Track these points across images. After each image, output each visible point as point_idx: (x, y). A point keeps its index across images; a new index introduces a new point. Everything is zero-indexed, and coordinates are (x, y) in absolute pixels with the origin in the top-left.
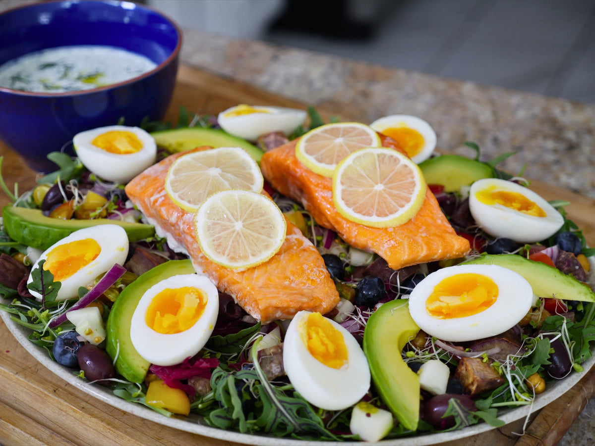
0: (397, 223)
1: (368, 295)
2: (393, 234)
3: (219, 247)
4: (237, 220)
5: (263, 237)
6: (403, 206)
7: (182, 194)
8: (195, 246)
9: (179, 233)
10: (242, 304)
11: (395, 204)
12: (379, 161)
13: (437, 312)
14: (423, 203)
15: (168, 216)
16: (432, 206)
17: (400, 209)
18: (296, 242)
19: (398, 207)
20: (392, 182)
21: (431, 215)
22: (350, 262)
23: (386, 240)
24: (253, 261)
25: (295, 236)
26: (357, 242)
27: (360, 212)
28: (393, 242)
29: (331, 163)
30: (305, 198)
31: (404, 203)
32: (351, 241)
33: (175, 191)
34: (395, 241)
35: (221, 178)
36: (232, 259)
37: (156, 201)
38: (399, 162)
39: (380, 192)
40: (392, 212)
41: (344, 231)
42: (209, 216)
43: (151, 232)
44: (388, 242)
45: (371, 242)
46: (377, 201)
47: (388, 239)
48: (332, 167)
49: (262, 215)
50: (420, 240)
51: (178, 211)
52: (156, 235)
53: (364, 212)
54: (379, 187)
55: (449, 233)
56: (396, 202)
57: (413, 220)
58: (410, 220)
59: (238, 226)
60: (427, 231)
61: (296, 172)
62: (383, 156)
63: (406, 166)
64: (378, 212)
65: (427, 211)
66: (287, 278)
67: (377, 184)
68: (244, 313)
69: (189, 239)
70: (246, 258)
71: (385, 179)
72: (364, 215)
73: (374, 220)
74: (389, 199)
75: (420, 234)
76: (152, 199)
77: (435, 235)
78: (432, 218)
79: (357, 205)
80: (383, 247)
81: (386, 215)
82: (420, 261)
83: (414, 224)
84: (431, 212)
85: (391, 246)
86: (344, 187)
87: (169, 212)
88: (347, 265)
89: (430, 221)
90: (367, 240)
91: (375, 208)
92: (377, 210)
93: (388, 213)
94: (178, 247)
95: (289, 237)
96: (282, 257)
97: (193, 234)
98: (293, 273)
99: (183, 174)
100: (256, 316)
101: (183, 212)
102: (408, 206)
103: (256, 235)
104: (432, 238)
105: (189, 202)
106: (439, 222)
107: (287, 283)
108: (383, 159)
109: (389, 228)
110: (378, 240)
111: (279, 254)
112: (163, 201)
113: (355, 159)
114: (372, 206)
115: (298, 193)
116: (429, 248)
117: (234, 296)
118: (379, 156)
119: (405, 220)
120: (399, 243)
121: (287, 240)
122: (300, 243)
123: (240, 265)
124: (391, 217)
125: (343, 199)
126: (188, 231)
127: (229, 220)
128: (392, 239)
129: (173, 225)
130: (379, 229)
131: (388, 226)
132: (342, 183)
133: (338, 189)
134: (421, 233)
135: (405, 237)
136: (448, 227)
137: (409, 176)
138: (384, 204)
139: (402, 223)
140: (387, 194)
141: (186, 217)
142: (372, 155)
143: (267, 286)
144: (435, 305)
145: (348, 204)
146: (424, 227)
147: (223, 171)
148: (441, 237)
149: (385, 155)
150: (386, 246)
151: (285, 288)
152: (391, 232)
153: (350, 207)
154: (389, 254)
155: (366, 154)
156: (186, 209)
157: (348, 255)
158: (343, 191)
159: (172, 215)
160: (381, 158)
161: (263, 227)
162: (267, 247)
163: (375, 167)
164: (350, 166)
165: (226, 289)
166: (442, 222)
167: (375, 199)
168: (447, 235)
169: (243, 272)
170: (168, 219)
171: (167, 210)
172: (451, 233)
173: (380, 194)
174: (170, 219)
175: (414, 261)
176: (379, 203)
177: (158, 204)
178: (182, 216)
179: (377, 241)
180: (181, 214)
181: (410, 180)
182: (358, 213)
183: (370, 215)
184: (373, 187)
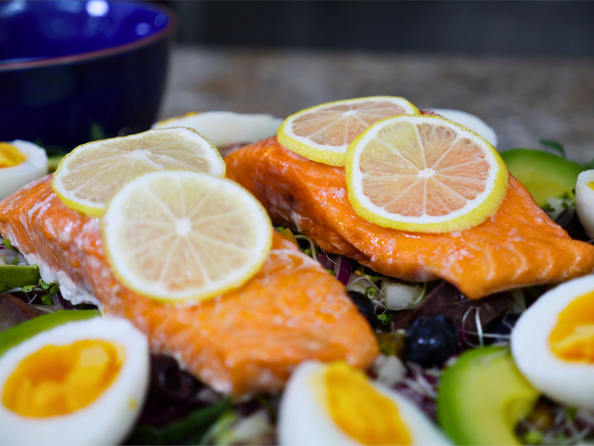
0: (467, 224)
1: (429, 344)
2: (462, 240)
3: (148, 267)
4: (179, 216)
5: (230, 246)
6: (473, 198)
7: (82, 190)
8: (105, 274)
9: (77, 261)
10: (193, 369)
11: (459, 196)
12: (422, 136)
13: (575, 355)
14: (506, 194)
15: (56, 232)
16: (521, 198)
17: (469, 201)
18: (289, 260)
19: (464, 199)
20: (448, 165)
21: (522, 211)
22: (384, 303)
23: (451, 250)
24: (213, 287)
25: (286, 252)
26: (396, 262)
27: (399, 212)
28: (464, 252)
29: (340, 143)
30: (298, 212)
31: (474, 192)
32: (386, 265)
33: (69, 188)
34: (469, 250)
35: (150, 162)
36: (174, 286)
37: (37, 213)
38: (455, 136)
39: (429, 180)
40: (455, 207)
41: (372, 248)
42: (129, 213)
43: (32, 277)
44: (456, 253)
45: (424, 257)
46: (425, 194)
47: (455, 247)
48: (342, 149)
49: (225, 210)
50: (512, 248)
51: (74, 220)
52: (40, 280)
53: (406, 212)
54: (427, 174)
55: (560, 237)
56: (460, 193)
57: (492, 220)
58: (488, 220)
59: (183, 227)
60: (520, 234)
61: (280, 167)
62: (427, 128)
63: (468, 142)
64: (430, 210)
65: (516, 207)
66: (276, 311)
67: (423, 169)
68: (198, 385)
69: (94, 263)
70: (198, 282)
71: (434, 161)
72: (406, 215)
73: (425, 222)
74: (447, 189)
75: (510, 239)
76: (31, 212)
77: (536, 239)
78: (526, 216)
79: (391, 202)
80: (448, 261)
81: (445, 213)
82: (516, 282)
83: (495, 225)
84: (523, 208)
85: (461, 258)
86: (366, 175)
87: (58, 223)
88: (380, 311)
89: (523, 220)
90: (415, 256)
91: (425, 202)
92: (428, 207)
93: (447, 209)
94: (78, 293)
95: (277, 252)
96: (266, 281)
97: (100, 251)
98: (290, 304)
99: (83, 165)
100: (222, 385)
101: (83, 218)
102: (481, 198)
103: (216, 243)
104: (532, 244)
105: (94, 200)
106: (540, 221)
107: (278, 320)
108: (428, 133)
109: (453, 232)
110: (436, 252)
111: (259, 276)
112: (49, 209)
113: (380, 132)
114: (419, 202)
115: (285, 205)
116: (531, 260)
117: (178, 356)
118: (419, 128)
119: (479, 219)
120: (476, 254)
121: (273, 257)
122: (297, 262)
123: (190, 296)
124: (454, 215)
125: (366, 195)
126: (92, 249)
127: (166, 219)
128: (463, 247)
129: (66, 247)
130: (435, 235)
131: (451, 230)
132: (362, 169)
133: (356, 180)
134: (512, 237)
135: (485, 243)
136: (556, 229)
137: (476, 155)
138: (439, 197)
139: (475, 224)
140: (443, 182)
141: (87, 227)
142: (410, 126)
143: (240, 326)
144: (568, 342)
145: (374, 201)
146: (514, 230)
147: (154, 153)
148: (547, 243)
149: (430, 127)
150: (452, 259)
151: (275, 328)
152: (458, 238)
153: (380, 206)
154: (460, 270)
155: (398, 125)
156: (87, 212)
157: (381, 292)
158: (365, 182)
159: (62, 229)
160: (424, 132)
161: (229, 230)
162: (238, 262)
163: (416, 145)
164: (372, 143)
165: (163, 347)
166: (544, 221)
167: (422, 192)
168: (558, 239)
169: (194, 309)
170: (56, 236)
171: (55, 222)
172: (564, 237)
173: (430, 184)
174: (60, 235)
175: (506, 281)
176: (429, 196)
177: (39, 217)
178: (81, 226)
179: (433, 254)
180: (79, 222)
181: (479, 160)
182: (395, 213)
183: (415, 214)
184: (416, 173)
